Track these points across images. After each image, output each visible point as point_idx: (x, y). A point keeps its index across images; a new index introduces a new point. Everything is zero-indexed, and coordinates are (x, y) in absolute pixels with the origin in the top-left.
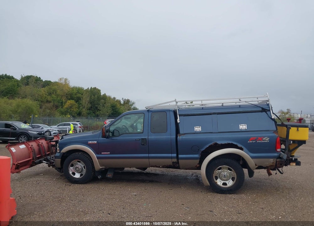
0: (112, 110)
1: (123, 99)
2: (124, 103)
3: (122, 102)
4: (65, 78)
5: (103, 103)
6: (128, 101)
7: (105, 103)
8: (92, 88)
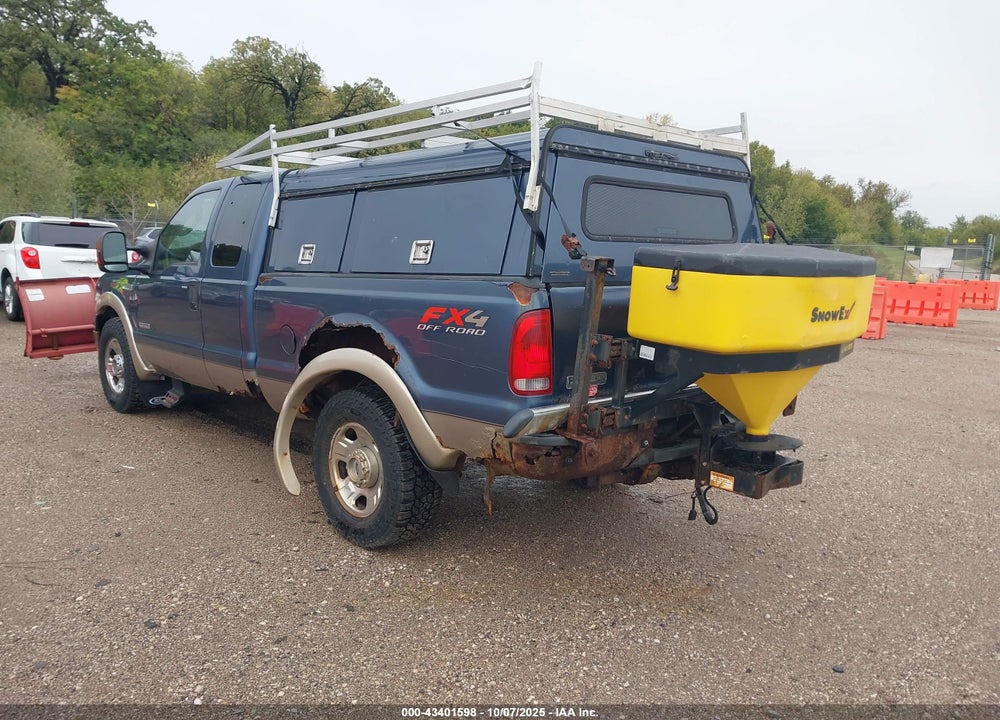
0: (807, 221)
1: (861, 181)
2: (865, 197)
3: (858, 194)
4: (663, 113)
5: (777, 198)
6: (882, 189)
7: (783, 197)
8: (760, 144)
